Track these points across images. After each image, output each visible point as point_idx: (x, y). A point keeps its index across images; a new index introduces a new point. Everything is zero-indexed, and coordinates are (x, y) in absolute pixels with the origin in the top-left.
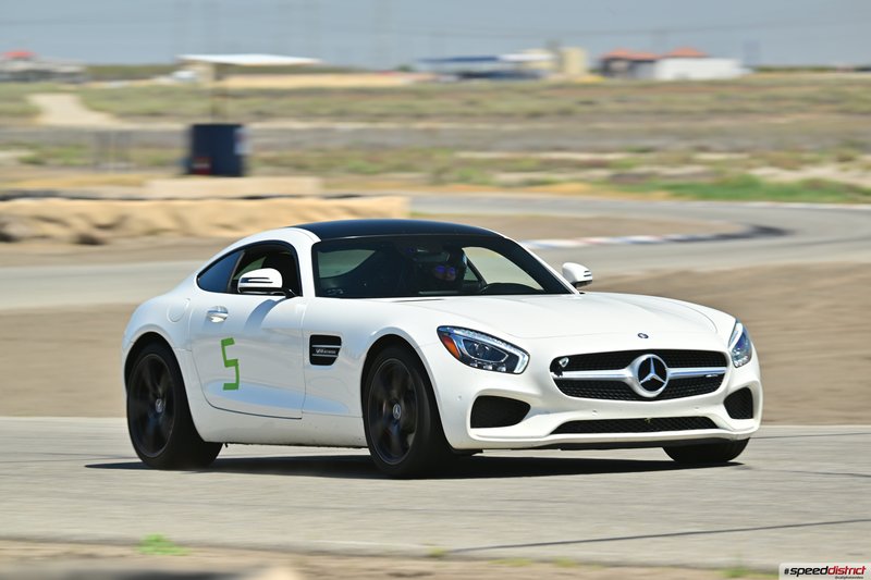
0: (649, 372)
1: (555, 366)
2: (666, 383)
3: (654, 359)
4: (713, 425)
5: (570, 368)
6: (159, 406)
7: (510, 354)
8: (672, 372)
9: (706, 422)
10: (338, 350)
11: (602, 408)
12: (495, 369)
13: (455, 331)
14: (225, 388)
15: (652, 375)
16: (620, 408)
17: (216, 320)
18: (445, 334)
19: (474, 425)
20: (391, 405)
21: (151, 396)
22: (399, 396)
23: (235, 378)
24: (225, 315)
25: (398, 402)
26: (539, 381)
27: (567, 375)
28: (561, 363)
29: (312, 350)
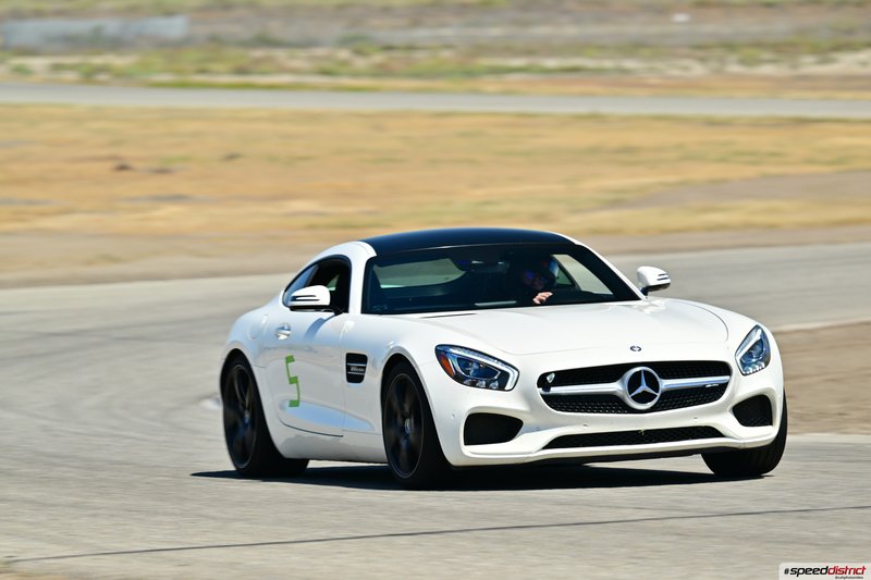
0: (640, 385)
1: (542, 382)
2: (659, 395)
3: (645, 372)
4: (718, 434)
5: (556, 383)
6: (247, 416)
7: (502, 371)
8: (666, 384)
9: (710, 432)
10: (365, 368)
11: (594, 421)
12: (487, 387)
13: (452, 350)
14: (291, 406)
15: (644, 387)
16: (611, 422)
17: (282, 337)
18: (442, 353)
19: (468, 442)
20: (404, 419)
21: (241, 406)
22: (410, 410)
23: (296, 395)
24: (288, 332)
25: (409, 417)
26: (527, 397)
27: (555, 390)
28: (548, 378)
29: (348, 368)
